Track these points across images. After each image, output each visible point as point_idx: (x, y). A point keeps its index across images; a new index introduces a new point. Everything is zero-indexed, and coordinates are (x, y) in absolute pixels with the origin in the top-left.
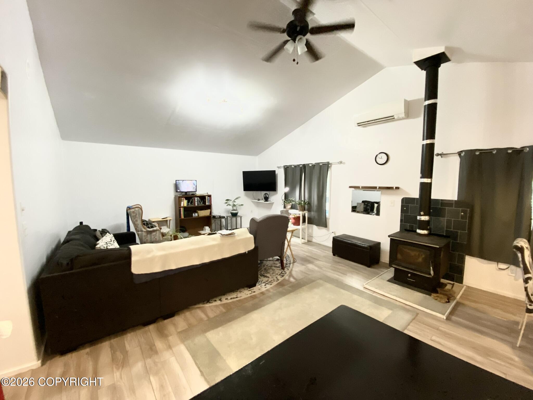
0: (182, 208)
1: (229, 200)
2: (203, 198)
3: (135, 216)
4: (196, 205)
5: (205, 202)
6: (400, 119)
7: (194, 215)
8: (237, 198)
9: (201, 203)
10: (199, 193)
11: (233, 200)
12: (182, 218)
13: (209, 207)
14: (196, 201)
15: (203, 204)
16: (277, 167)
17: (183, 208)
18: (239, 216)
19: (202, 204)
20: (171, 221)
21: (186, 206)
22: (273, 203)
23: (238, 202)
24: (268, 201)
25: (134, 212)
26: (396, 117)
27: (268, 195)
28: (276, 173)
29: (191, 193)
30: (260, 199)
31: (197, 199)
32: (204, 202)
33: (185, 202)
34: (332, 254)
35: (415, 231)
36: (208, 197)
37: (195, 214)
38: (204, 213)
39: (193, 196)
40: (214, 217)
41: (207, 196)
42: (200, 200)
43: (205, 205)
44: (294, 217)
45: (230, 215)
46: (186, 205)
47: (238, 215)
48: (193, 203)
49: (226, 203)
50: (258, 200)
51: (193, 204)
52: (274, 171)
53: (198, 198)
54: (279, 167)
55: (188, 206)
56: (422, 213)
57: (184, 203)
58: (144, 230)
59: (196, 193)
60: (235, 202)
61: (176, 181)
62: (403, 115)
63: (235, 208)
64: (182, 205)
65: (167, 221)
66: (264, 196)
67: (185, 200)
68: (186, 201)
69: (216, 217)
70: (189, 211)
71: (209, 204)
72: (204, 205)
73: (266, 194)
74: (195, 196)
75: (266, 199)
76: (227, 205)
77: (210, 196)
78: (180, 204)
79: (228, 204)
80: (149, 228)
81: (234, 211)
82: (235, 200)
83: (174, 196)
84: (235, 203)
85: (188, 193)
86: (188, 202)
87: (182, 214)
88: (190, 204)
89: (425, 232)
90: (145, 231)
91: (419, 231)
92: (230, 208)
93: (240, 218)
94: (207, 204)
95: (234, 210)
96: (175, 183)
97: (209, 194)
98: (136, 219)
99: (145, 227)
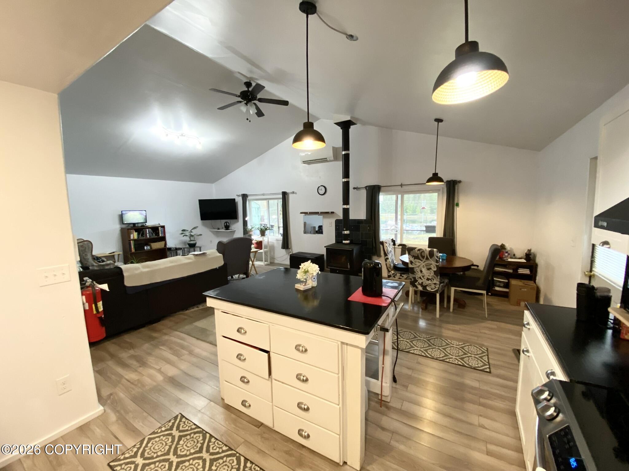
0: (132, 241)
1: (186, 230)
2: (155, 229)
3: (84, 250)
4: (148, 237)
5: (159, 233)
6: (331, 161)
7: (145, 248)
8: (195, 228)
9: (153, 235)
10: (150, 224)
11: (190, 230)
12: (133, 251)
13: (163, 239)
14: (148, 232)
15: (155, 235)
16: (237, 195)
17: (133, 241)
18: (198, 247)
19: (154, 236)
20: (120, 255)
21: (136, 238)
22: (235, 231)
23: (194, 232)
24: (229, 230)
25: (82, 246)
26: (328, 159)
27: (229, 223)
28: (236, 201)
29: (140, 225)
30: (220, 228)
31: (149, 231)
32: (157, 234)
33: (135, 234)
35: (342, 242)
36: (162, 228)
37: (147, 247)
38: (157, 246)
39: (143, 227)
40: (170, 249)
41: (160, 227)
42: (152, 231)
43: (158, 237)
44: (256, 242)
45: (188, 246)
46: (136, 237)
47: (197, 245)
48: (144, 235)
49: (182, 234)
50: (218, 229)
51: (144, 237)
52: (234, 199)
53: (150, 229)
55: (138, 238)
56: (345, 229)
57: (134, 235)
58: (95, 264)
59: (146, 225)
60: (192, 232)
61: (122, 211)
62: (332, 159)
63: (192, 238)
64: (132, 238)
65: (114, 256)
66: (225, 225)
67: (134, 232)
68: (136, 233)
69: (172, 249)
70: (139, 244)
71: (162, 235)
72: (157, 236)
73: (226, 222)
74: (145, 227)
75: (227, 227)
76: (183, 236)
77: (163, 227)
78: (130, 237)
79: (184, 235)
80: (100, 262)
81: (192, 242)
82: (192, 230)
83: (120, 229)
84: (192, 234)
85: (136, 225)
86: (138, 235)
87: (132, 247)
88: (140, 236)
89: (348, 242)
90: (96, 266)
91: (344, 242)
92: (187, 239)
93: (199, 248)
94: (160, 235)
95: (192, 241)
96: (121, 214)
97: (162, 224)
98: (86, 253)
99: (96, 261)
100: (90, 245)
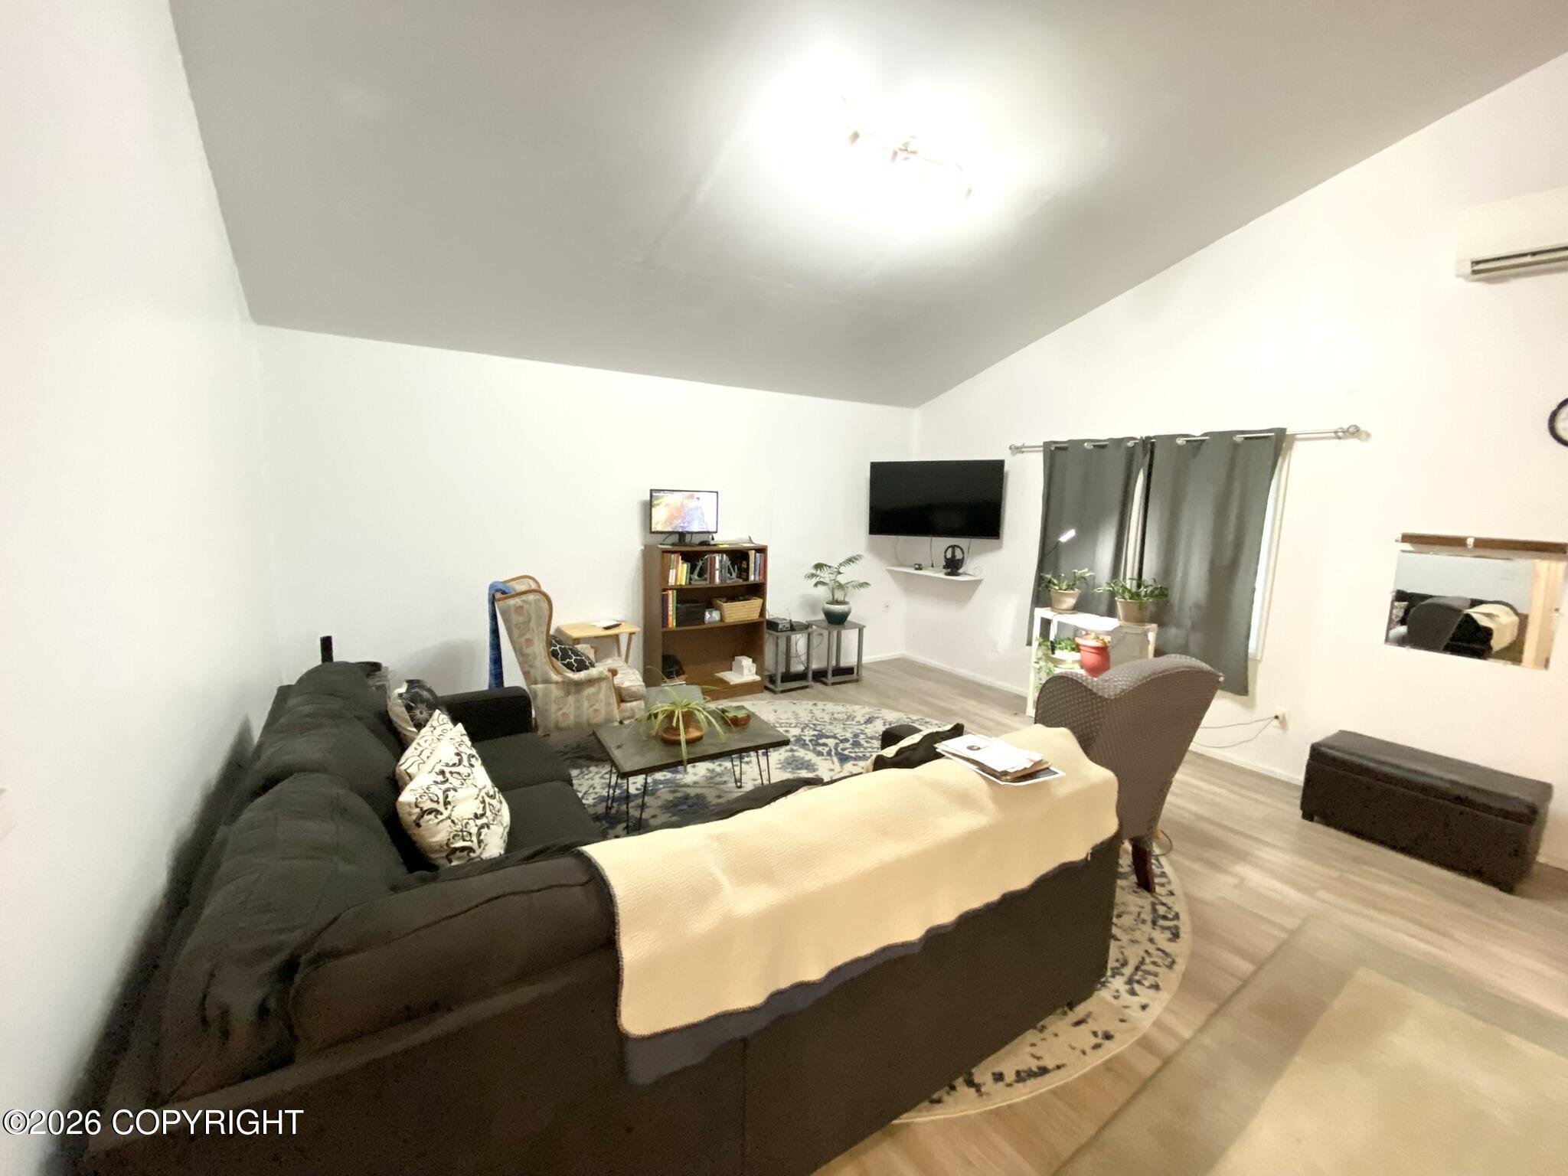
0: (670, 592)
1: (826, 565)
2: (738, 557)
3: (523, 624)
4: (717, 580)
5: (747, 570)
7: (707, 615)
8: (851, 560)
9: (731, 575)
10: (727, 536)
11: (835, 565)
12: (670, 626)
13: (757, 590)
14: (717, 566)
15: (737, 577)
16: (1010, 448)
17: (675, 591)
18: (854, 625)
19: (734, 580)
20: (633, 636)
21: (684, 583)
22: (979, 582)
23: (848, 575)
24: (958, 575)
25: (516, 608)
27: (963, 553)
28: (1006, 468)
29: (697, 539)
30: (923, 564)
31: (721, 561)
32: (744, 572)
33: (682, 568)
34: (1300, 813)
36: (758, 555)
37: (710, 613)
38: (739, 612)
39: (705, 548)
40: (773, 625)
41: (753, 552)
42: (729, 563)
43: (745, 583)
44: (1098, 644)
45: (822, 616)
46: (683, 581)
47: (849, 618)
48: (707, 576)
49: (813, 575)
50: (916, 569)
51: (706, 579)
52: (1000, 464)
53: (725, 556)
54: (1017, 448)
55: (690, 583)
57: (679, 574)
58: (556, 678)
59: (713, 539)
60: (840, 573)
61: (651, 490)
63: (839, 596)
64: (672, 581)
65: (616, 637)
66: (945, 556)
67: (680, 561)
68: (685, 565)
69: (780, 626)
70: (694, 601)
71: (757, 579)
72: (741, 580)
73: (953, 547)
74: (713, 549)
75: (953, 566)
76: (816, 585)
77: (762, 550)
78: (665, 577)
79: (818, 579)
80: (570, 668)
81: (837, 606)
82: (841, 564)
83: (643, 548)
84: (842, 579)
85: (688, 538)
86: (692, 570)
87: (670, 613)
88: (695, 577)
90: (558, 683)
92: (822, 592)
93: (857, 630)
94: (752, 578)
95: (838, 603)
96: (648, 498)
97: (759, 542)
98: (528, 636)
99: (559, 664)
100: (545, 606)
